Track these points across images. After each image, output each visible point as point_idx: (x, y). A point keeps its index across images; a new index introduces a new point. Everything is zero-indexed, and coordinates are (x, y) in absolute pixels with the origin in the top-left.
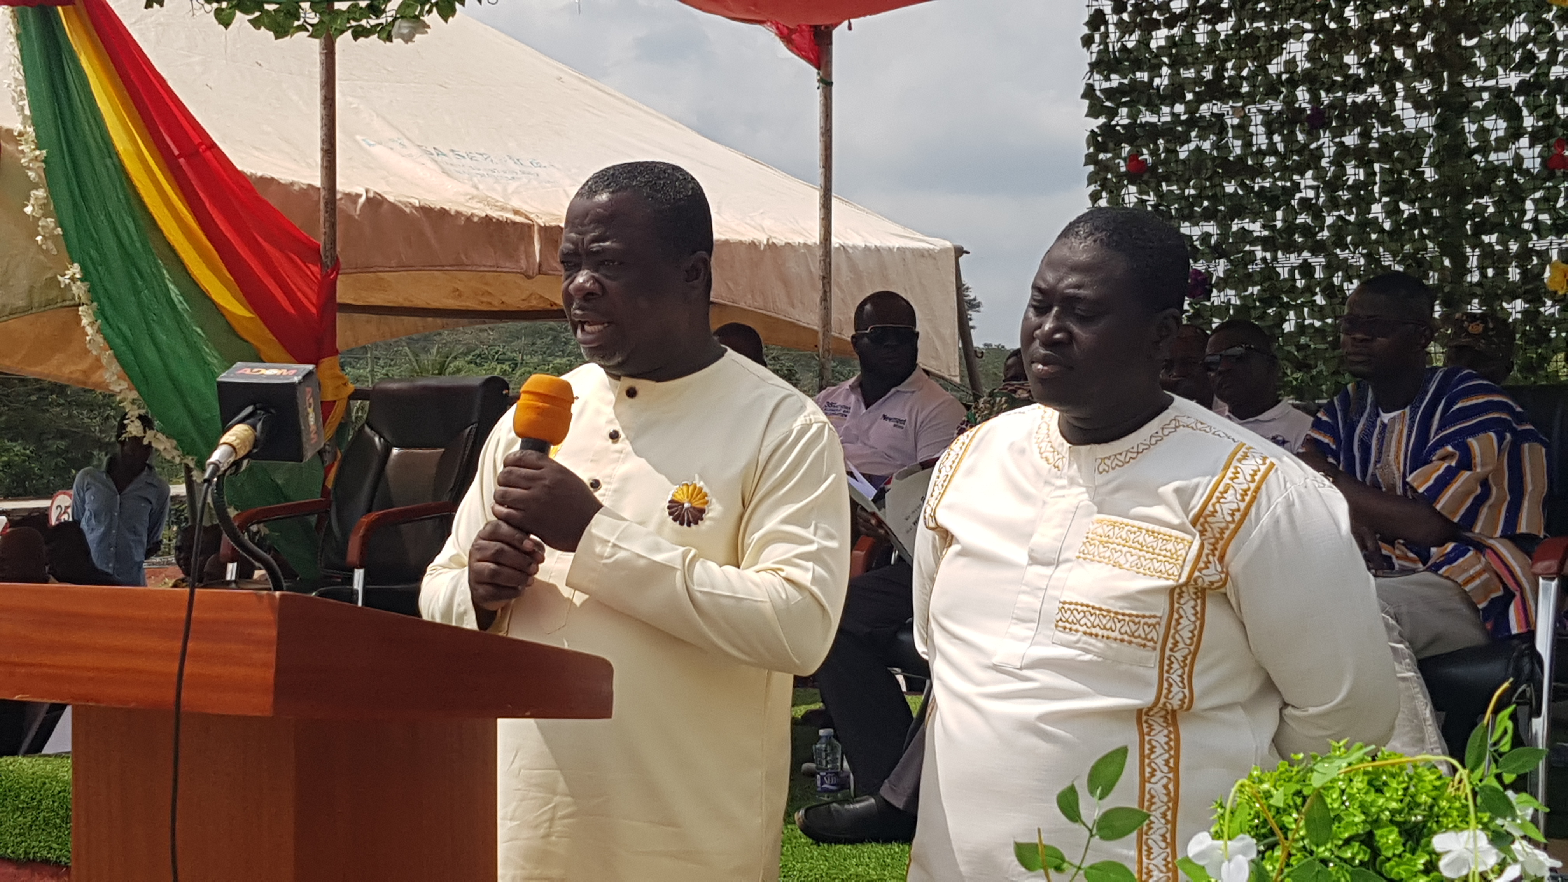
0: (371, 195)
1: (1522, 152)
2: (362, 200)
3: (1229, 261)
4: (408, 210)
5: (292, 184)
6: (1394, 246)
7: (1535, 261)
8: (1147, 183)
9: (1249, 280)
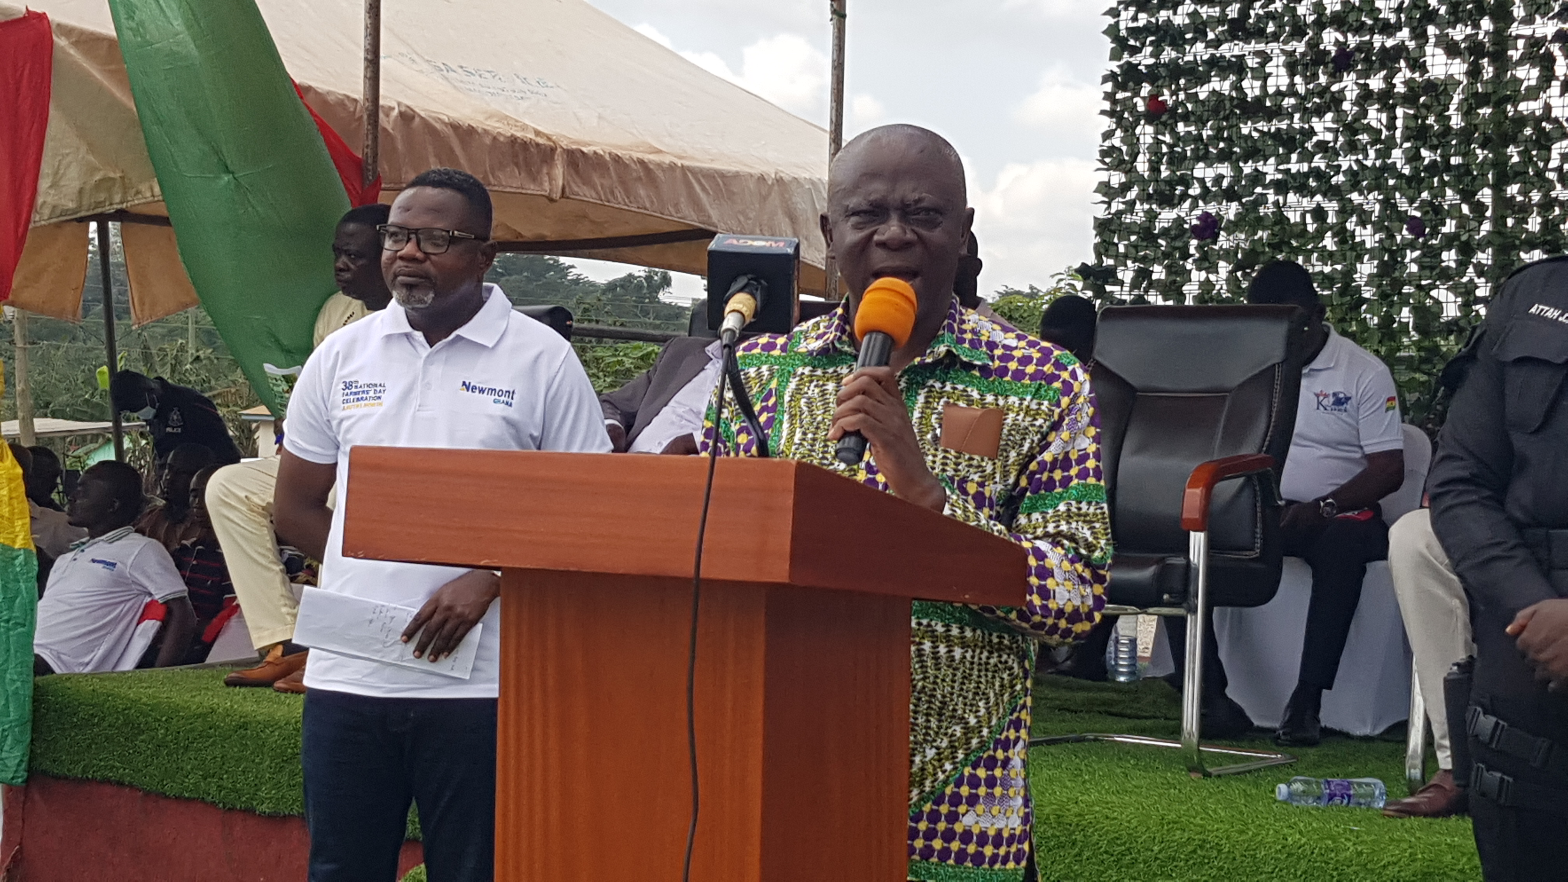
0: (403, 109)
2: (395, 113)
3: (1241, 204)
4: (438, 126)
6: (1411, 192)
7: (1557, 211)
8: (1163, 123)
9: (1260, 222)
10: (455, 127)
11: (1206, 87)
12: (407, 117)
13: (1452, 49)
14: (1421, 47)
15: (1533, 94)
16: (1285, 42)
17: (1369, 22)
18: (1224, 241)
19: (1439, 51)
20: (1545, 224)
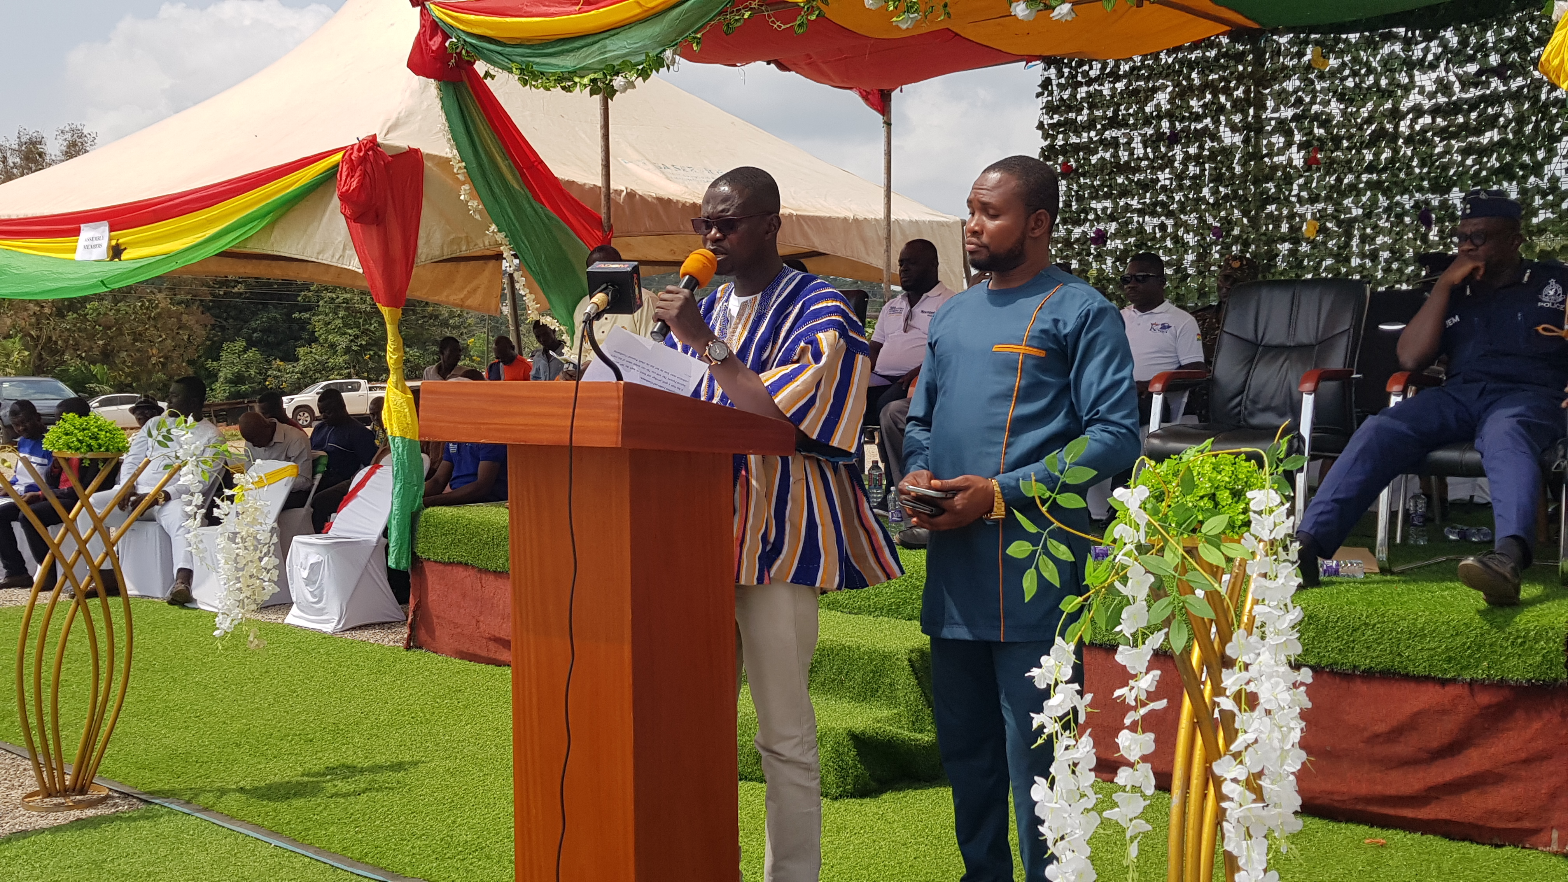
0: (629, 190)
1: (1293, 156)
2: (624, 193)
3: (1118, 223)
4: (649, 199)
5: (585, 184)
6: (1214, 212)
7: (1298, 219)
8: (1072, 179)
9: (1129, 233)
10: (659, 199)
11: (1095, 157)
12: (631, 195)
13: (1234, 129)
14: (1217, 127)
15: (1281, 151)
16: (1141, 129)
17: (1187, 114)
18: (1110, 245)
19: (1227, 129)
20: (1291, 228)
